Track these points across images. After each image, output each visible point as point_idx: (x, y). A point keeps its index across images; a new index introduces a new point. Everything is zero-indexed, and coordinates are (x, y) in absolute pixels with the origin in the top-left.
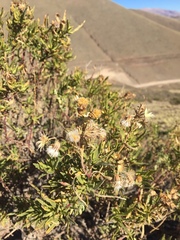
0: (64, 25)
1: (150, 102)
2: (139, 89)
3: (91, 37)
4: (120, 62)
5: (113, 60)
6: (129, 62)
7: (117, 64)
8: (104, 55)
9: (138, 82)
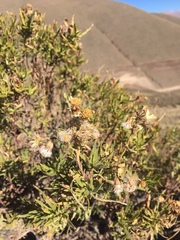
0: (72, 29)
1: (174, 106)
2: (162, 93)
3: (113, 42)
4: (142, 66)
5: (135, 65)
6: (151, 66)
7: (139, 69)
8: (125, 59)
9: (160, 86)
